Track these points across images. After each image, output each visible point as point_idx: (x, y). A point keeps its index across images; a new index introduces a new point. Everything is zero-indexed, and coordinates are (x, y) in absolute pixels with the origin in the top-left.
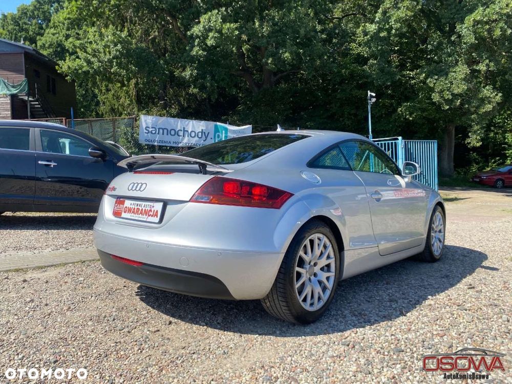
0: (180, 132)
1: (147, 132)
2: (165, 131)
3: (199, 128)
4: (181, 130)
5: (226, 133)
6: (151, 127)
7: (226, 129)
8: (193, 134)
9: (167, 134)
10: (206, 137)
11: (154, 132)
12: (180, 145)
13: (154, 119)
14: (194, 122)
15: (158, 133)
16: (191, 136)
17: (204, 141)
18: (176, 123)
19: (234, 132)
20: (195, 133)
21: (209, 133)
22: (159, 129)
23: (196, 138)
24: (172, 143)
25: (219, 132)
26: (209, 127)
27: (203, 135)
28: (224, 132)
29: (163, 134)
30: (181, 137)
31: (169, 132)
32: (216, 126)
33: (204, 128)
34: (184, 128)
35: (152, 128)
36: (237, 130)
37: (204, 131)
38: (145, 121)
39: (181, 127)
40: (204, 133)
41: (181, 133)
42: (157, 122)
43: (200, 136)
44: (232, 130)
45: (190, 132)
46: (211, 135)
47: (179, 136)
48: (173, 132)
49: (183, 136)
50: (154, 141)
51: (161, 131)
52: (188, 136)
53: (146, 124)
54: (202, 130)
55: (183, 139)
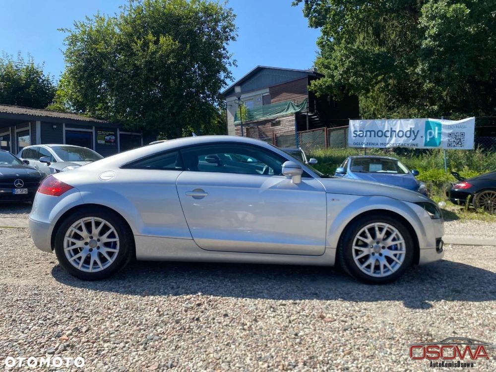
0: (387, 132)
1: (355, 135)
2: (373, 133)
3: (407, 127)
4: (388, 131)
5: (440, 129)
6: (358, 131)
7: (439, 125)
8: (401, 134)
9: (375, 136)
10: (416, 136)
11: (361, 135)
12: (388, 146)
13: (362, 123)
14: (402, 120)
15: (366, 136)
16: (399, 136)
17: (413, 140)
18: (383, 124)
19: (450, 127)
20: (403, 132)
21: (418, 131)
22: (367, 131)
23: (404, 138)
24: (379, 144)
25: (431, 129)
26: (419, 125)
27: (412, 132)
28: (437, 128)
29: (370, 136)
30: (388, 139)
31: (376, 134)
32: (428, 123)
33: (413, 126)
34: (391, 128)
35: (360, 131)
36: (453, 125)
37: (412, 130)
38: (354, 125)
39: (388, 128)
40: (413, 131)
41: (388, 134)
42: (365, 125)
43: (408, 135)
44: (447, 125)
45: (397, 132)
46: (422, 133)
47: (387, 137)
48: (380, 134)
49: (391, 136)
50: (362, 144)
51: (369, 133)
52: (396, 137)
53: (355, 128)
54: (411, 128)
55: (390, 140)
